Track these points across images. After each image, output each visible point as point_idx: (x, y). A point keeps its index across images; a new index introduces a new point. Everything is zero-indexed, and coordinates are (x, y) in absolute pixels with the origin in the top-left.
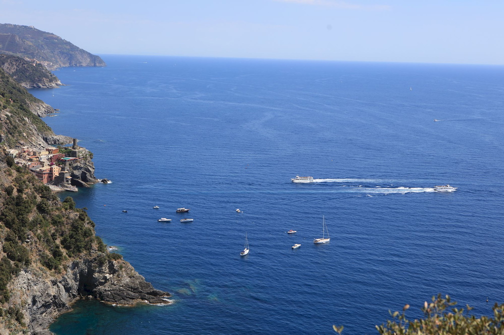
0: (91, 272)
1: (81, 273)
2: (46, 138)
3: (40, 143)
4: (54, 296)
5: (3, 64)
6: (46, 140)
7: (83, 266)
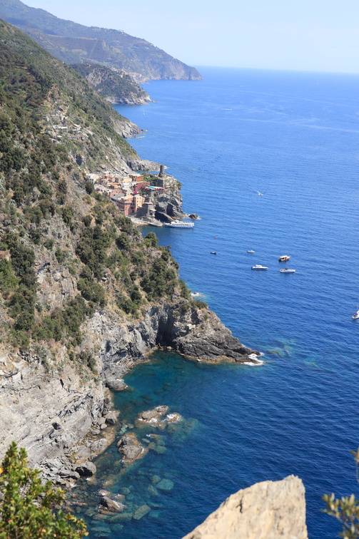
0: (172, 320)
1: (161, 320)
2: (130, 163)
3: (124, 168)
4: (130, 344)
5: (88, 74)
6: (130, 165)
7: (163, 313)
